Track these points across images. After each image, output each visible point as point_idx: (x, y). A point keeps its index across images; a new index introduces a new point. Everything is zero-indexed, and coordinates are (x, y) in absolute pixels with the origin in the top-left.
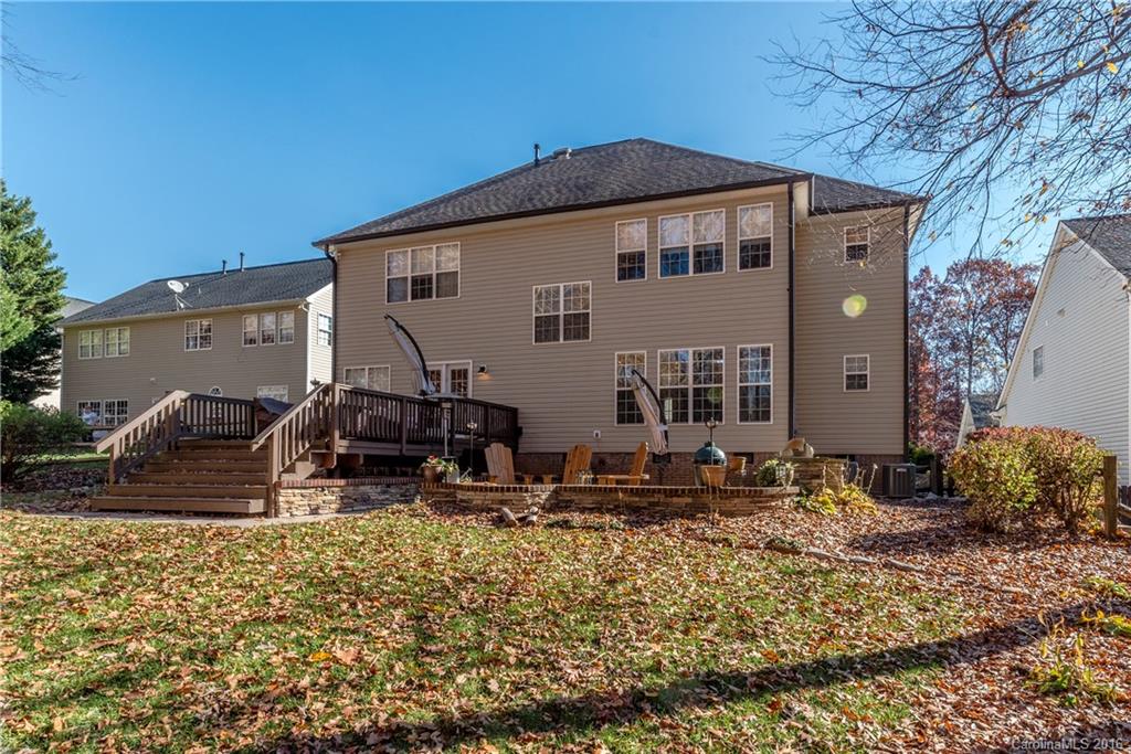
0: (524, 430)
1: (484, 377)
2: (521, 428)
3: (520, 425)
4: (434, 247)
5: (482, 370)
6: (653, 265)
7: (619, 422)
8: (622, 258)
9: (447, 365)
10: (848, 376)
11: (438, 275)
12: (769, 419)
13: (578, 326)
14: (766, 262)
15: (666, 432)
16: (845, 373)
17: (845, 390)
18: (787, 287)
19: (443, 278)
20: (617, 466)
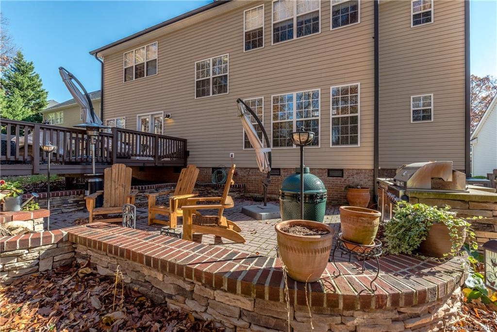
0: (190, 153)
1: (170, 121)
2: (189, 152)
3: (188, 150)
4: (145, 46)
5: (168, 116)
6: (268, 37)
7: (245, 147)
8: (248, 35)
9: (152, 115)
10: (414, 111)
11: (147, 62)
12: (356, 143)
13: (221, 85)
14: (354, 18)
15: (269, 153)
16: (412, 109)
17: (412, 122)
18: (373, 35)
19: (150, 64)
20: (244, 176)
